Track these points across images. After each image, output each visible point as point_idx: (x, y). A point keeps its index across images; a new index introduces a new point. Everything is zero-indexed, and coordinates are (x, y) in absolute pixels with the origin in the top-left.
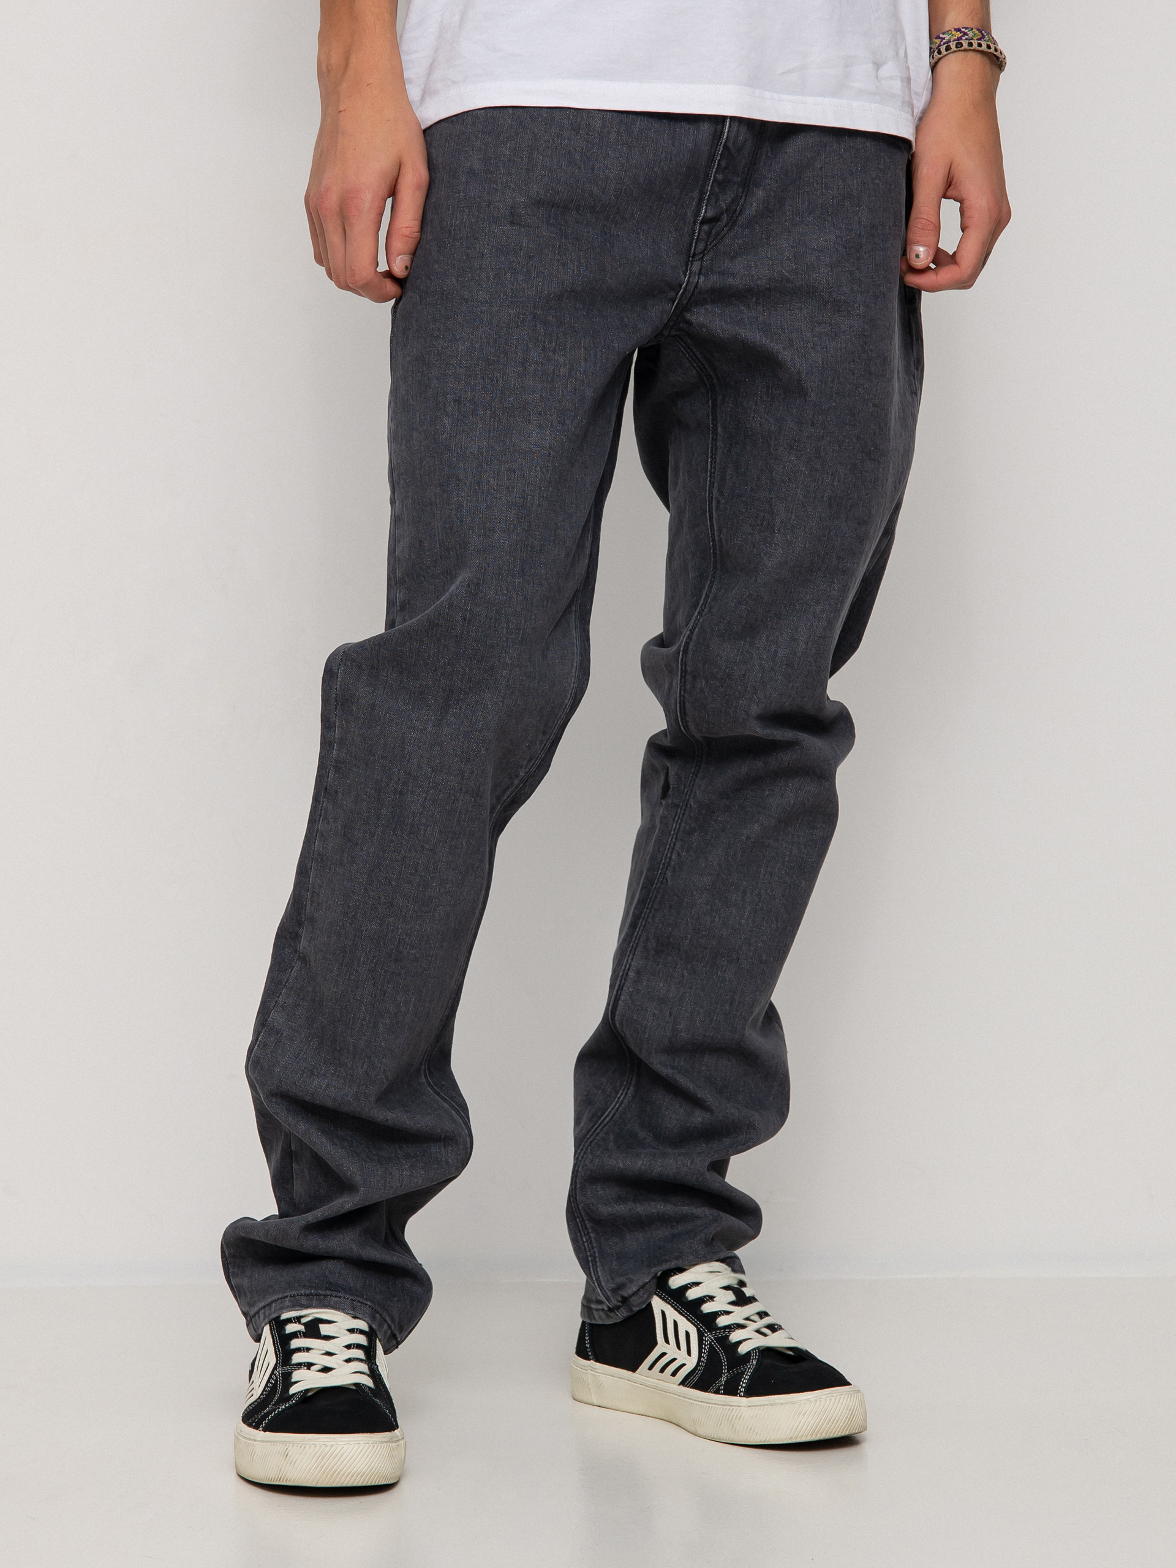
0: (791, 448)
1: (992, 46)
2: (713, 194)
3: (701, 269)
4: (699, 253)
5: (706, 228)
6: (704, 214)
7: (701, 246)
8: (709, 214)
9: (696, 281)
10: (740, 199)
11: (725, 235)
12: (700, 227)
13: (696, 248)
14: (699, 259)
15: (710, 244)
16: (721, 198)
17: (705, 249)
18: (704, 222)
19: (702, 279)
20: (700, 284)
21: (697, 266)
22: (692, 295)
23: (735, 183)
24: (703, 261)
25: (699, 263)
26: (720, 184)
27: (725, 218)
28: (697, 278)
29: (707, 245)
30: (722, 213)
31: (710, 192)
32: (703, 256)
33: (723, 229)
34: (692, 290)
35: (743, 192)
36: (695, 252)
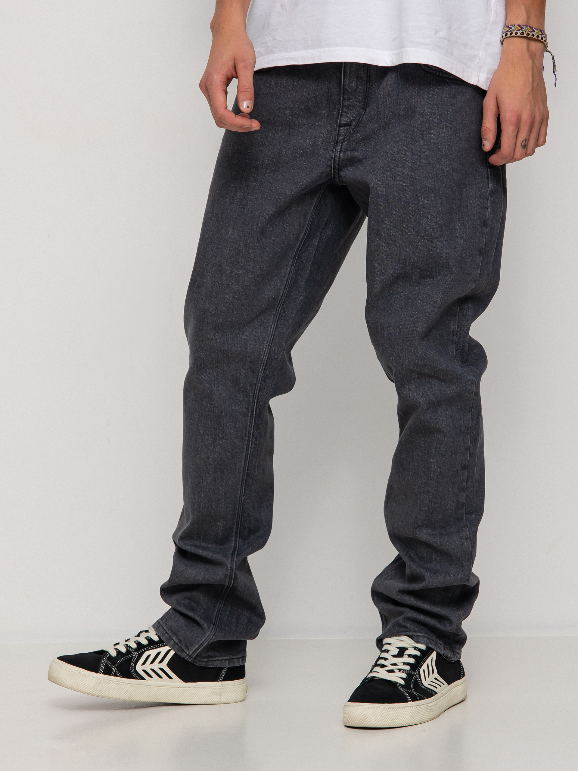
0: (377, 235)
1: (544, 39)
2: (344, 112)
3: (341, 149)
4: (339, 141)
5: (342, 129)
6: (339, 122)
7: (341, 138)
8: (343, 121)
9: (338, 155)
10: (361, 114)
11: (353, 132)
12: (339, 128)
13: (337, 139)
14: (340, 144)
15: (346, 137)
16: (350, 114)
17: (343, 140)
18: (340, 126)
19: (342, 154)
20: (341, 156)
21: (339, 147)
22: (339, 162)
23: (358, 107)
24: (342, 145)
25: (340, 146)
26: (348, 107)
27: (354, 124)
28: (339, 153)
29: (345, 138)
30: (351, 122)
31: (342, 111)
32: (342, 143)
33: (353, 130)
34: (338, 160)
35: (363, 111)
36: (337, 141)
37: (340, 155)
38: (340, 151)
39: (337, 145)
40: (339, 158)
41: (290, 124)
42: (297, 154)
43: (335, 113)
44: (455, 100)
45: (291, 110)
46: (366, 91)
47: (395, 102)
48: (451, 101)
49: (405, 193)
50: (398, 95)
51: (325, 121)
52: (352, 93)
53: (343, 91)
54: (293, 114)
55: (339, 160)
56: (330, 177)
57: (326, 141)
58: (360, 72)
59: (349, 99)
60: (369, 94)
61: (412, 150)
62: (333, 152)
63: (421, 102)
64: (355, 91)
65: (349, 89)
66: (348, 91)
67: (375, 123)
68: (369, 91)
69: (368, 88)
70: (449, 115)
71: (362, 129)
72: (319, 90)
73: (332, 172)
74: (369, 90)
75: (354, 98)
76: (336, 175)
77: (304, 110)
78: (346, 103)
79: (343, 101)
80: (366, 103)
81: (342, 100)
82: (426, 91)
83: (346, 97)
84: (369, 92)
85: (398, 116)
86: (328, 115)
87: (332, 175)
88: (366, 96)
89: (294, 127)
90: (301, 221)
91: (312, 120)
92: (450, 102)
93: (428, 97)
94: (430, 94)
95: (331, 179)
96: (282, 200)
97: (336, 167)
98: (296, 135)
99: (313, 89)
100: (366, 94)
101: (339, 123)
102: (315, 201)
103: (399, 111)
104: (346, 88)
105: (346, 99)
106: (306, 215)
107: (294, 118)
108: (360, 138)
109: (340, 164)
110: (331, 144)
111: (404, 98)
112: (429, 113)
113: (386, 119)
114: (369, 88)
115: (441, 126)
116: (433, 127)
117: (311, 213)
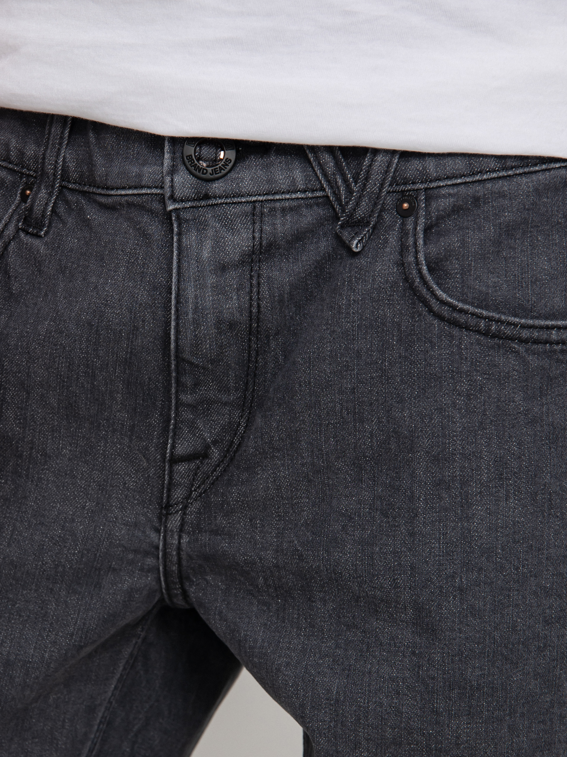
2: (182, 422)
3: (182, 525)
4: (175, 504)
5: (181, 468)
6: (171, 450)
7: (178, 494)
8: (181, 449)
9: (176, 542)
10: (238, 426)
11: (217, 478)
12: (171, 467)
13: (169, 496)
14: (177, 512)
15: (195, 490)
16: (201, 426)
17: (188, 497)
18: (175, 460)
19: (185, 539)
20: (184, 546)
21: (174, 521)
22: (180, 559)
23: (225, 404)
24: (185, 514)
25: (178, 517)
26: (193, 407)
27: (216, 453)
28: (176, 537)
29: (191, 492)
30: (208, 447)
31: (176, 420)
32: (185, 507)
33: (215, 470)
34: (175, 553)
35: (242, 416)
36: (168, 502)
37: (179, 543)
38: (181, 530)
39: (168, 514)
40: (179, 549)
41: (17, 447)
42: (46, 537)
43: (155, 419)
44: (542, 405)
45: (18, 408)
46: (249, 361)
47: (347, 409)
48: (527, 410)
49: (395, 701)
50: (354, 389)
51: (127, 440)
52: (204, 368)
53: (177, 366)
54: (25, 419)
55: (179, 554)
56: (157, 599)
57: (132, 500)
58: (229, 308)
59: (196, 385)
60: (256, 367)
61: (412, 568)
62: (158, 531)
63: (431, 419)
64: (212, 362)
65: (194, 360)
66: (191, 364)
67: (283, 465)
68: (256, 358)
69: (253, 353)
70: (524, 455)
71: (245, 476)
72: (101, 353)
73: (163, 583)
74: (257, 355)
75: (213, 382)
76: (176, 589)
77: (58, 408)
78: (187, 398)
79: (177, 392)
80: (248, 394)
81: (173, 390)
82: (448, 384)
83: (188, 380)
84: (257, 362)
85: (355, 451)
86: (134, 425)
87: (164, 591)
88: (247, 375)
89: (30, 454)
90: (78, 727)
91: (84, 437)
92: (526, 415)
93: (454, 404)
94: (459, 395)
95: (162, 600)
96: (17, 680)
97: (173, 571)
98: (40, 479)
99: (82, 353)
100: (249, 367)
101: (172, 453)
102: (121, 668)
103: (359, 439)
104: (186, 355)
105: (187, 387)
106: (91, 710)
107: (29, 430)
108: (237, 501)
109: (184, 563)
110: (148, 508)
111: (377, 400)
112: (460, 454)
113: (317, 457)
114: (257, 352)
115: (502, 493)
116: (476, 495)
117: (107, 700)
